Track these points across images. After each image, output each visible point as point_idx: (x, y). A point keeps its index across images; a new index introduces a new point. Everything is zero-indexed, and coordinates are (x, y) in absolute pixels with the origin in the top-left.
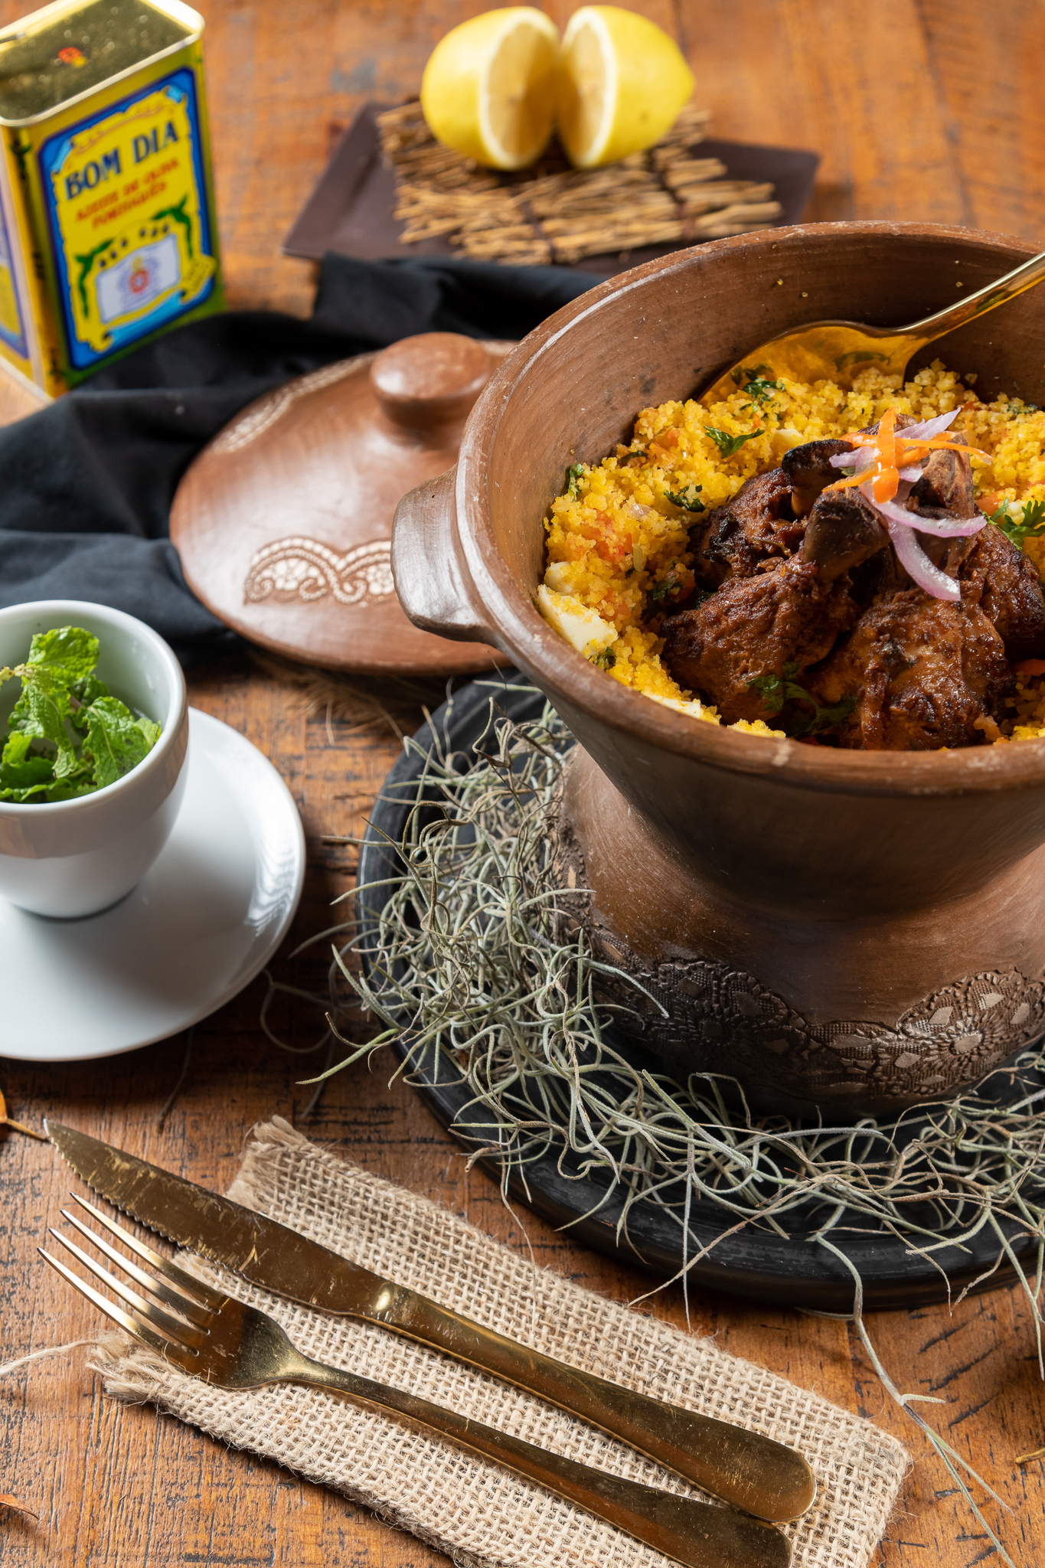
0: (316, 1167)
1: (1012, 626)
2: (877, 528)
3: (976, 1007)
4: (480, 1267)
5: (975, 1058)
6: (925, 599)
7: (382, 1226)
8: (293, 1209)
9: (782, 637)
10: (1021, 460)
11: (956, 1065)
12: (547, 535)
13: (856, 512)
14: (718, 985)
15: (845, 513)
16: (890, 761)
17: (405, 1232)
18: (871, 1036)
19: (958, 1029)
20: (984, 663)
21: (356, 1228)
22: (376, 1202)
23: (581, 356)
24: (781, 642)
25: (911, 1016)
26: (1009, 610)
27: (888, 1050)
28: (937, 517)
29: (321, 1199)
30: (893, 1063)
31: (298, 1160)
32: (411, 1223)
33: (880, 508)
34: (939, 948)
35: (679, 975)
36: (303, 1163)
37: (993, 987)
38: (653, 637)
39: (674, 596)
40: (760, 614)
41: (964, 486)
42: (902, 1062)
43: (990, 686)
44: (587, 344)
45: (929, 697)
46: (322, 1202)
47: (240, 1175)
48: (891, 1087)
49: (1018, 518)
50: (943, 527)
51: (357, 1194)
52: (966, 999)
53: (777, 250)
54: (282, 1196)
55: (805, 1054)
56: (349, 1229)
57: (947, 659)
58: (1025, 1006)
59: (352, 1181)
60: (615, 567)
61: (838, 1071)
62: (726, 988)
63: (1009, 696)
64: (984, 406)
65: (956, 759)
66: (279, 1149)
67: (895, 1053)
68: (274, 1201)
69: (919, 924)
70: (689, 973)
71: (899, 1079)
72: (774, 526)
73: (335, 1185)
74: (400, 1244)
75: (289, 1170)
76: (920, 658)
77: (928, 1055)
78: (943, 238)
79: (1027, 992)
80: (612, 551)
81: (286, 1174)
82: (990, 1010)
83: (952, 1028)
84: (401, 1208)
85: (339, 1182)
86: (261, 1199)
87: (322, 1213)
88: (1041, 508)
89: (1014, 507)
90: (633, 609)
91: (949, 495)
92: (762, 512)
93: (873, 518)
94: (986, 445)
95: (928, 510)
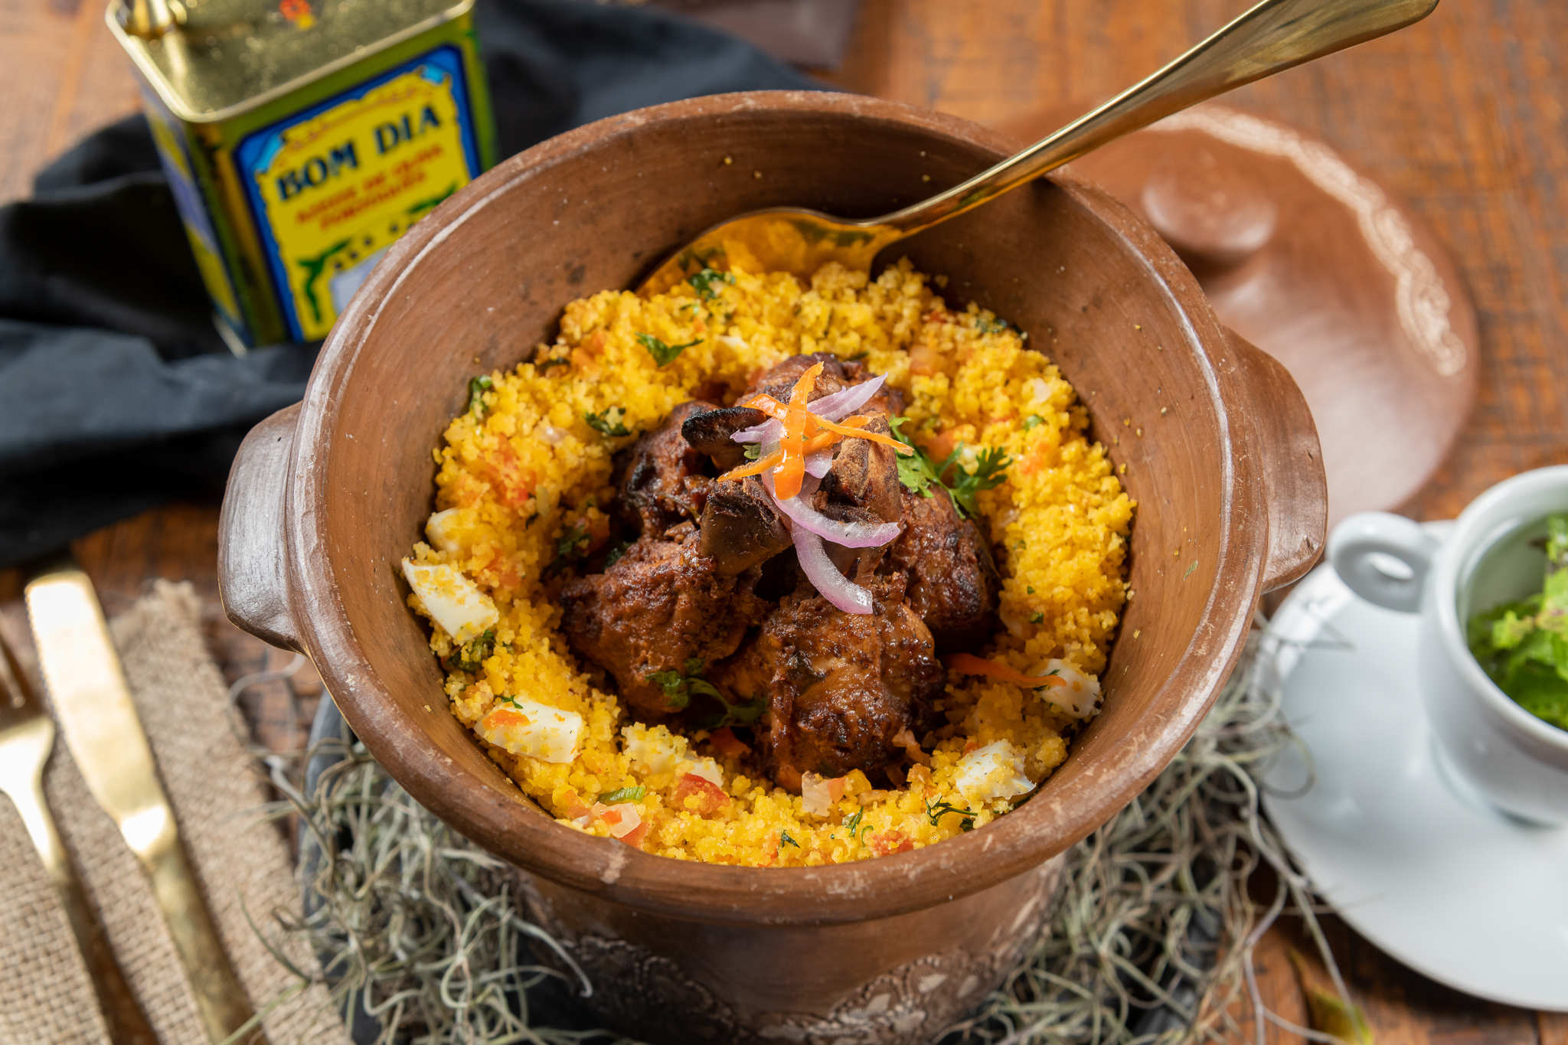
1: (942, 619)
2: (778, 529)
3: (916, 990)
5: (919, 1031)
6: (833, 610)
9: (682, 632)
10: (985, 389)
11: (898, 1041)
12: (438, 469)
13: (754, 510)
14: (640, 967)
15: (743, 509)
16: (738, 883)
18: (803, 1025)
19: (897, 1012)
20: (908, 667)
23: (484, 249)
24: (681, 638)
25: (846, 1004)
26: (940, 602)
27: (823, 1037)
28: (847, 520)
33: (784, 506)
35: (602, 952)
37: (935, 968)
38: (548, 609)
39: (583, 550)
40: (657, 604)
41: (881, 478)
43: (916, 690)
45: (841, 715)
49: (971, 468)
50: (853, 534)
52: (905, 984)
53: (722, 125)
55: (735, 1041)
57: (864, 669)
58: (972, 979)
60: (514, 512)
62: (649, 971)
63: (938, 698)
64: (951, 319)
67: (829, 1040)
70: (612, 950)
72: (688, 483)
76: (830, 672)
77: (866, 1039)
78: (907, 126)
79: (974, 965)
80: (511, 493)
82: (934, 990)
83: (890, 1014)
88: (998, 454)
89: (969, 455)
90: (523, 578)
91: (861, 493)
92: (677, 464)
93: (773, 517)
94: (951, 365)
95: (837, 508)
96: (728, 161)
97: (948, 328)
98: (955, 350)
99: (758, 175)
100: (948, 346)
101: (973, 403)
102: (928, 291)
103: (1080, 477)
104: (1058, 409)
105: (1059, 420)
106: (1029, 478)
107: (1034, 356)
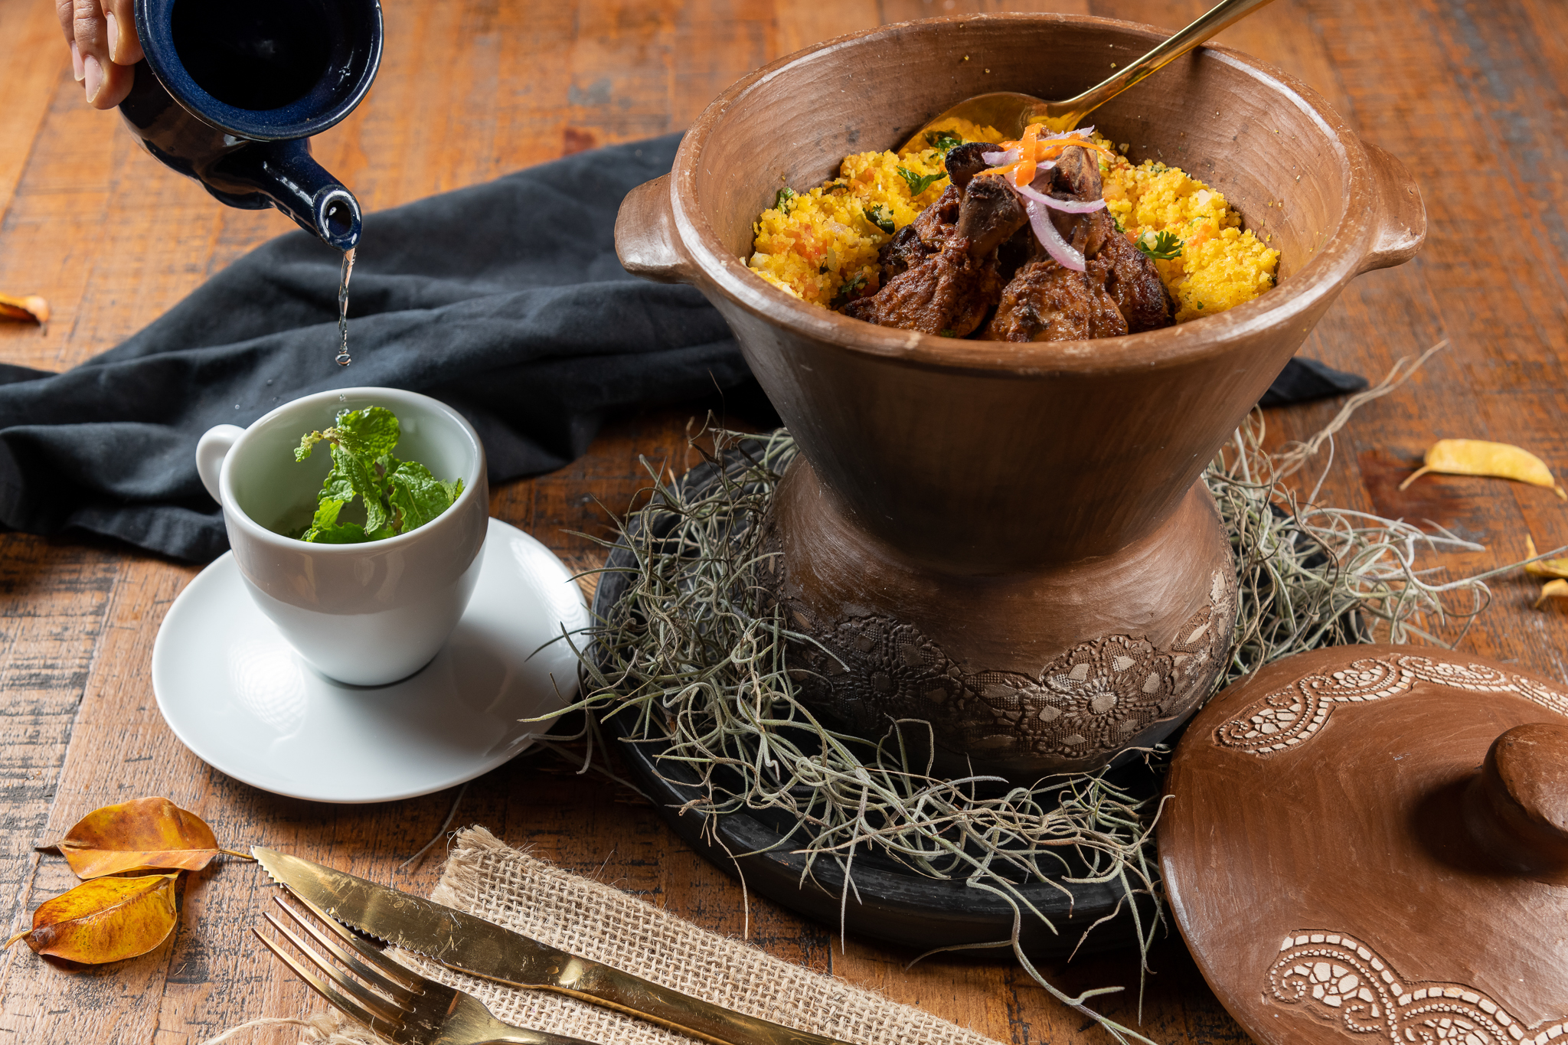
0: (514, 867)
1: (1135, 311)
2: (1017, 205)
3: (1110, 668)
4: (668, 942)
5: (1111, 721)
6: (1056, 271)
7: (577, 914)
8: (493, 906)
9: (941, 306)
10: (1160, 207)
11: (1094, 725)
12: (756, 236)
13: (999, 192)
14: (887, 639)
15: (991, 193)
17: (598, 917)
18: (1017, 687)
19: (1094, 687)
21: (551, 918)
22: (571, 893)
24: (939, 310)
25: (1053, 669)
26: (1133, 298)
27: (1034, 702)
28: (1066, 200)
29: (519, 895)
30: (1037, 716)
31: (499, 861)
32: (603, 909)
33: (1020, 190)
34: (1077, 606)
35: (855, 633)
36: (502, 864)
37: (1124, 651)
39: (861, 287)
40: (924, 287)
42: (1047, 715)
46: (519, 898)
47: (443, 879)
48: (1036, 743)
49: (1152, 244)
51: (553, 888)
52: (1101, 658)
54: (482, 896)
55: (961, 703)
56: (545, 920)
58: (1154, 676)
59: (548, 877)
60: (812, 262)
61: (991, 722)
62: (894, 641)
64: (1133, 167)
66: (480, 852)
67: (1039, 705)
68: (475, 900)
69: (1059, 583)
70: (864, 629)
71: (1044, 734)
72: (943, 227)
73: (533, 881)
74: (593, 928)
75: (490, 871)
76: (1052, 322)
77: (1068, 711)
78: (1099, 27)
79: (1156, 662)
80: (808, 249)
81: (486, 875)
82: (1124, 673)
83: (1089, 685)
84: (594, 896)
85: (536, 878)
86: (463, 900)
87: (520, 908)
88: (1171, 239)
89: (1150, 237)
91: (1077, 184)
92: (934, 217)
93: (1014, 197)
94: (1133, 195)
95: (1059, 194)
96: (967, 58)
97: (1130, 173)
98: (1135, 188)
99: (988, 71)
100: (1130, 184)
101: (1152, 216)
102: (1115, 151)
103: (1236, 244)
104: (1217, 208)
105: (1218, 214)
106: (1196, 248)
107: (1198, 183)
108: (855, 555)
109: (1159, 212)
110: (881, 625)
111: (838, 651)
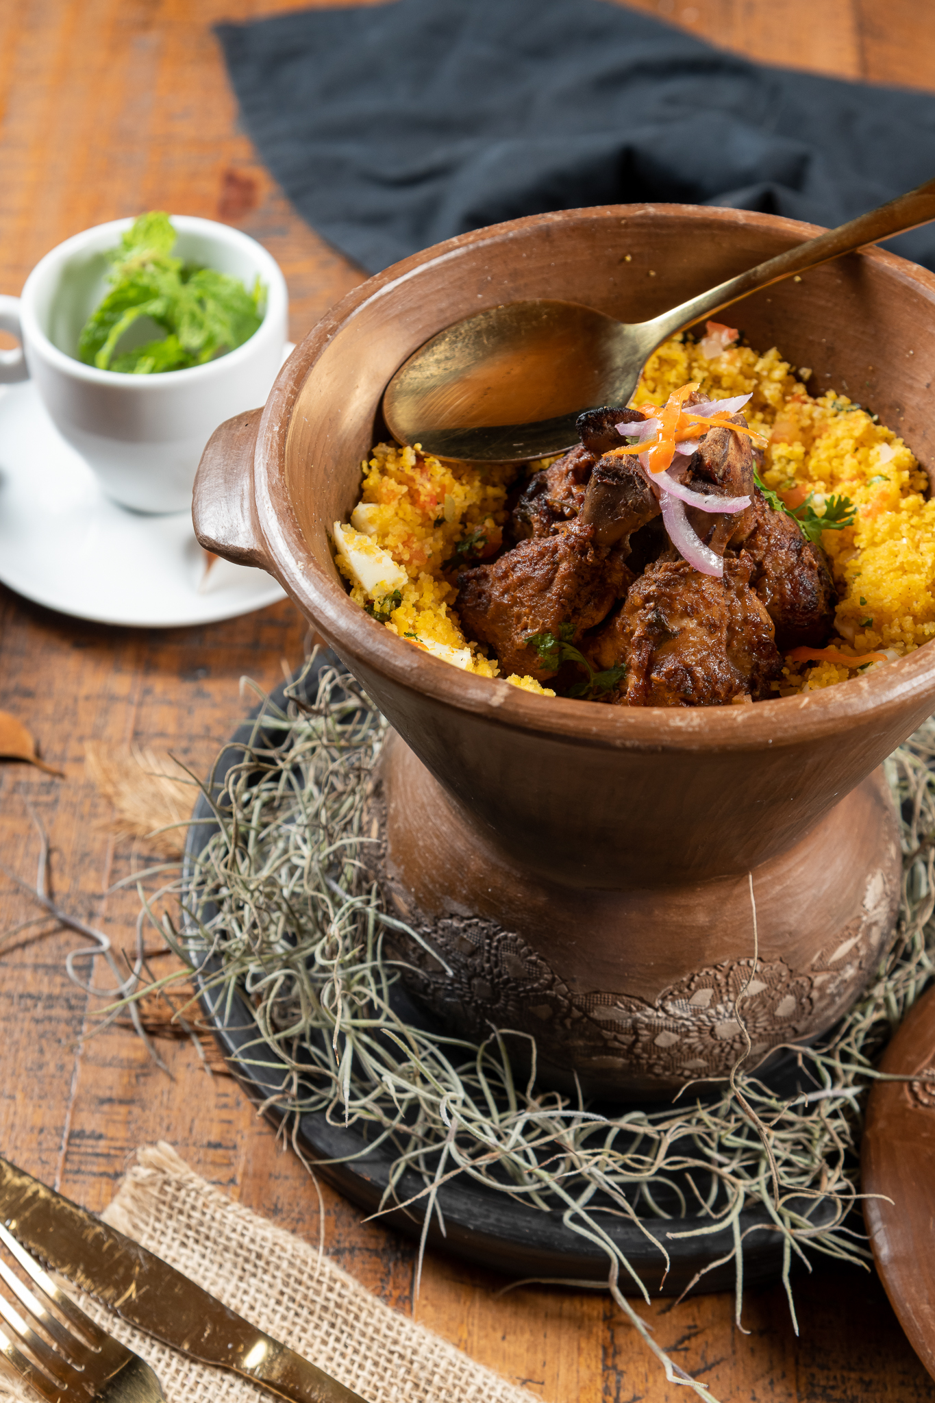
1: (784, 611)
2: (649, 497)
3: (738, 993)
5: (737, 1046)
6: (689, 574)
9: (559, 596)
10: (836, 457)
11: (717, 1051)
12: (365, 477)
13: (630, 479)
14: (489, 945)
15: (620, 478)
16: (598, 712)
18: (630, 1010)
19: (718, 1013)
20: (750, 643)
23: (419, 307)
24: (557, 601)
25: (671, 994)
26: (782, 595)
27: (649, 1027)
28: (706, 493)
30: (652, 1041)
33: (654, 477)
34: (702, 928)
35: (455, 932)
37: (756, 974)
38: (447, 586)
39: (478, 551)
40: (541, 572)
41: (739, 466)
42: (662, 1040)
43: (756, 667)
44: (426, 296)
45: (689, 670)
48: (651, 1067)
49: (820, 510)
50: (710, 503)
52: (727, 984)
53: (626, 226)
55: (568, 1022)
57: (711, 634)
58: (790, 1000)
60: (425, 515)
61: (600, 1044)
62: (497, 948)
63: (774, 679)
64: (811, 400)
65: (660, 717)
67: (655, 1030)
69: (683, 902)
70: (465, 930)
71: (659, 1058)
72: (574, 490)
76: (683, 630)
77: (687, 1036)
78: (784, 232)
79: (792, 984)
80: (422, 498)
82: (753, 998)
83: (712, 1012)
88: (844, 503)
89: (819, 499)
90: (430, 557)
91: (721, 473)
92: (567, 475)
93: (646, 486)
94: (809, 436)
95: (699, 484)
96: (628, 258)
97: (807, 408)
98: (812, 427)
99: (652, 274)
100: (806, 422)
101: (826, 468)
102: (792, 378)
103: (915, 520)
104: (900, 469)
105: (900, 477)
106: (870, 520)
107: (883, 430)
108: (460, 845)
109: (835, 463)
110: (483, 929)
111: (438, 948)
